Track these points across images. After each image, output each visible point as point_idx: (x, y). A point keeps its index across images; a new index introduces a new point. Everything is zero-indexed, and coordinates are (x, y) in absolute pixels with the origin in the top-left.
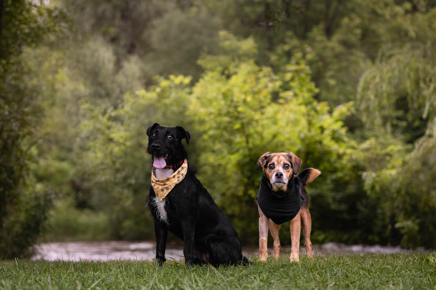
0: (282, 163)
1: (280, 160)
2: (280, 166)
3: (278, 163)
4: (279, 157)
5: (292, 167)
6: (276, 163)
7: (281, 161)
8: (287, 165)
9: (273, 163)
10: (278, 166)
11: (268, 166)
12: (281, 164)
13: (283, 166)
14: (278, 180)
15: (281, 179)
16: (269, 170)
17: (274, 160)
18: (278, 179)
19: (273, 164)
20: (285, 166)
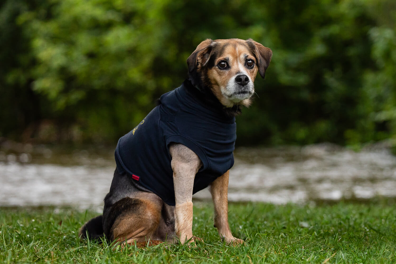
0: (242, 57)
1: (239, 52)
2: (239, 63)
3: (236, 57)
4: (235, 46)
5: (257, 65)
6: (231, 58)
7: (240, 54)
8: (251, 61)
9: (225, 59)
10: (235, 63)
11: (216, 63)
12: (240, 60)
13: (244, 62)
14: (241, 88)
15: (247, 87)
16: (217, 71)
17: (228, 55)
18: (242, 86)
19: (226, 61)
20: (248, 64)
